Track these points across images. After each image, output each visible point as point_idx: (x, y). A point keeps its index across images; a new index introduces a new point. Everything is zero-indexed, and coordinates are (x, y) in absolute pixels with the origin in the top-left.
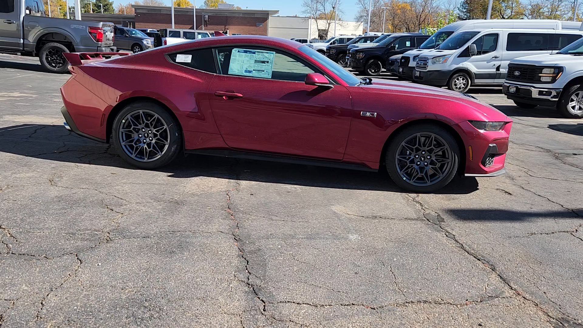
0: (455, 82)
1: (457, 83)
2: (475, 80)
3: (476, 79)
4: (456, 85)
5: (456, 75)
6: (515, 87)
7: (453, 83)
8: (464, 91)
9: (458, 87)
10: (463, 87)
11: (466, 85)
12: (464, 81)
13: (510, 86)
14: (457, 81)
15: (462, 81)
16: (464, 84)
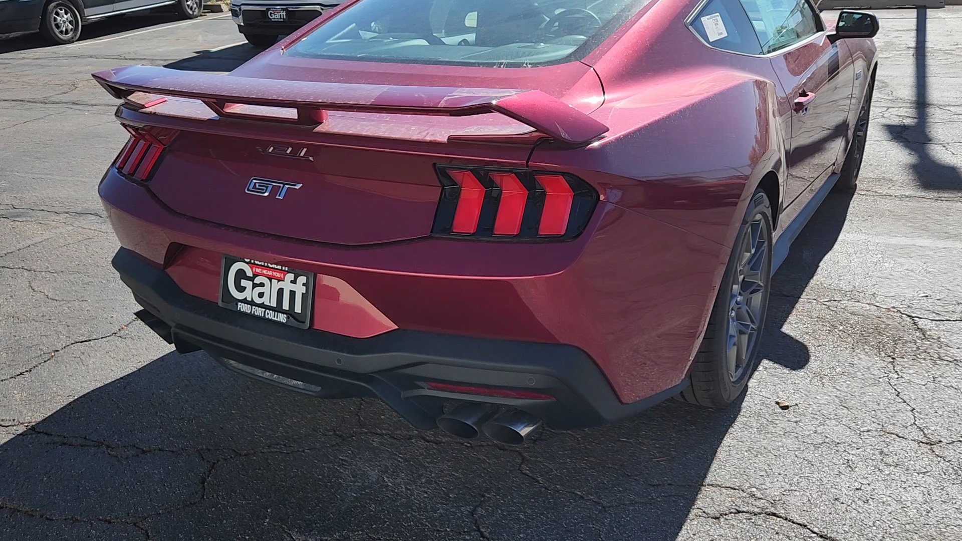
0: (55, 19)
1: (58, 21)
2: (85, 10)
3: (85, 8)
4: (58, 26)
5: (53, 4)
6: (283, 9)
7: (53, 23)
8: (76, 36)
9: (64, 29)
10: (72, 29)
11: (74, 22)
12: (69, 14)
13: (268, 10)
14: (59, 18)
15: (65, 16)
16: (70, 22)
